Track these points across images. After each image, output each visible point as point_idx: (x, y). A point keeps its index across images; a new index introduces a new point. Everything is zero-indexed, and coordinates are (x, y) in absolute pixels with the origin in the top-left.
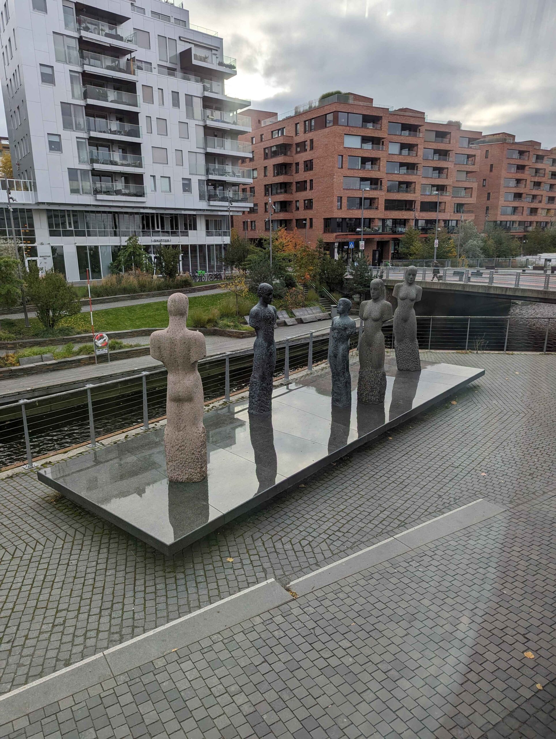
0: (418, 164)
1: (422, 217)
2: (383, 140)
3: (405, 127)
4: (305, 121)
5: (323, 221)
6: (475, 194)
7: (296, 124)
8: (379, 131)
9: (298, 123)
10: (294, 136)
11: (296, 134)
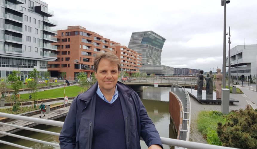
4: (66, 33)
5: (74, 65)
7: (62, 33)
8: (91, 38)
11: (62, 36)
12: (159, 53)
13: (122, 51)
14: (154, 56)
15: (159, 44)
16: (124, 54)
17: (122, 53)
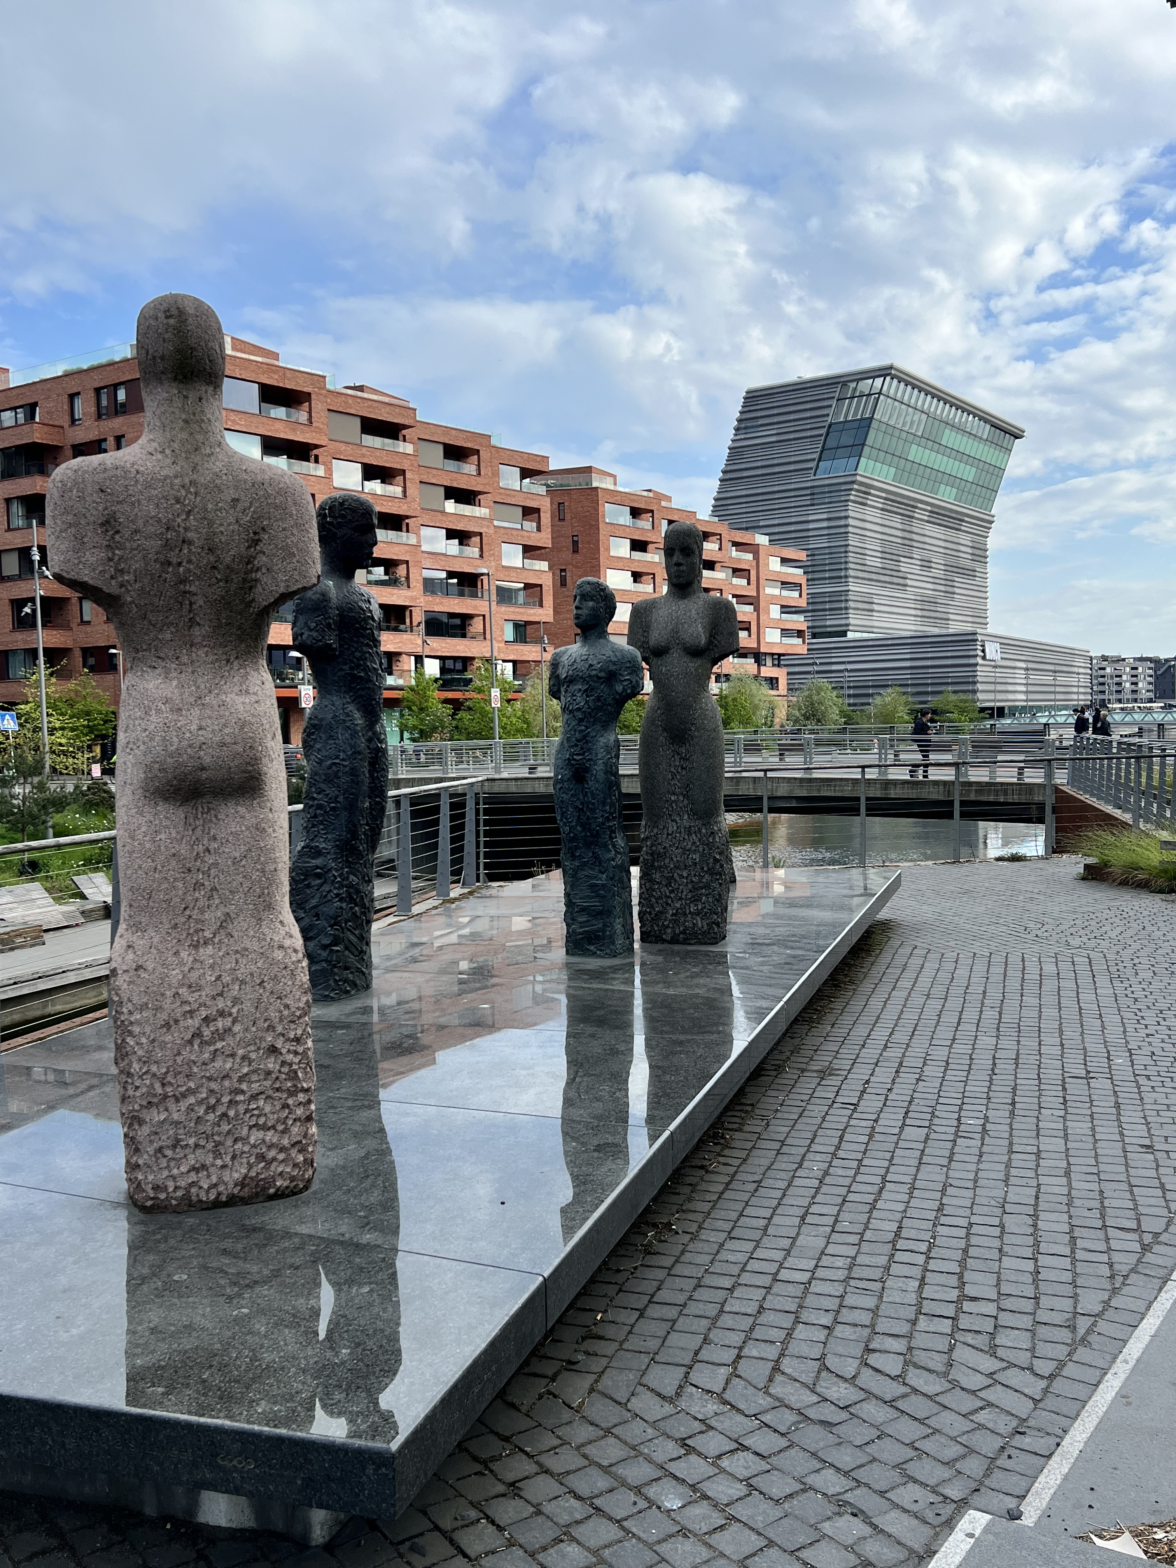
0: (408, 517)
1: (432, 650)
2: (315, 452)
3: (372, 427)
4: (98, 391)
6: (548, 600)
7: (72, 397)
8: (305, 428)
9: (78, 394)
10: (66, 425)
11: (73, 421)
12: (965, 539)
13: (617, 531)
14: (926, 564)
15: (969, 473)
16: (637, 555)
17: (621, 548)
